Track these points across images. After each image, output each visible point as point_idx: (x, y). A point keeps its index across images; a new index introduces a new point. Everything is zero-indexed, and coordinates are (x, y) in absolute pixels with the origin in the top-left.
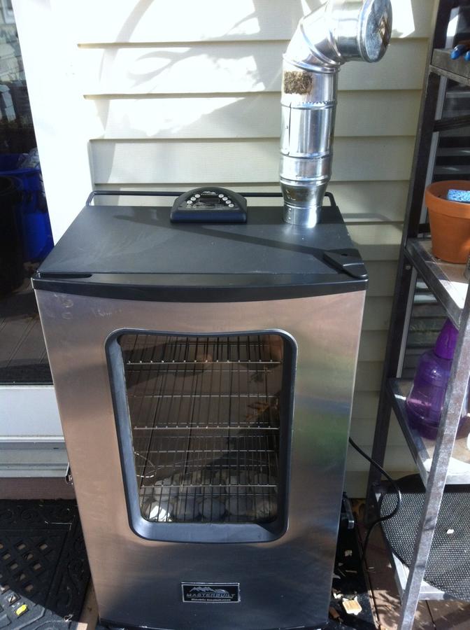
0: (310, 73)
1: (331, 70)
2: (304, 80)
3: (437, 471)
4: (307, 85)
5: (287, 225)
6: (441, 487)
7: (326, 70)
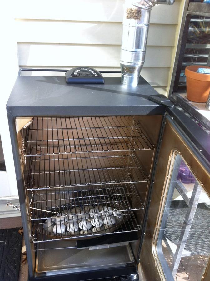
0: (140, 9)
1: (149, 8)
2: (137, 12)
3: (195, 197)
4: (138, 15)
5: (123, 85)
6: (196, 204)
7: (146, 8)
